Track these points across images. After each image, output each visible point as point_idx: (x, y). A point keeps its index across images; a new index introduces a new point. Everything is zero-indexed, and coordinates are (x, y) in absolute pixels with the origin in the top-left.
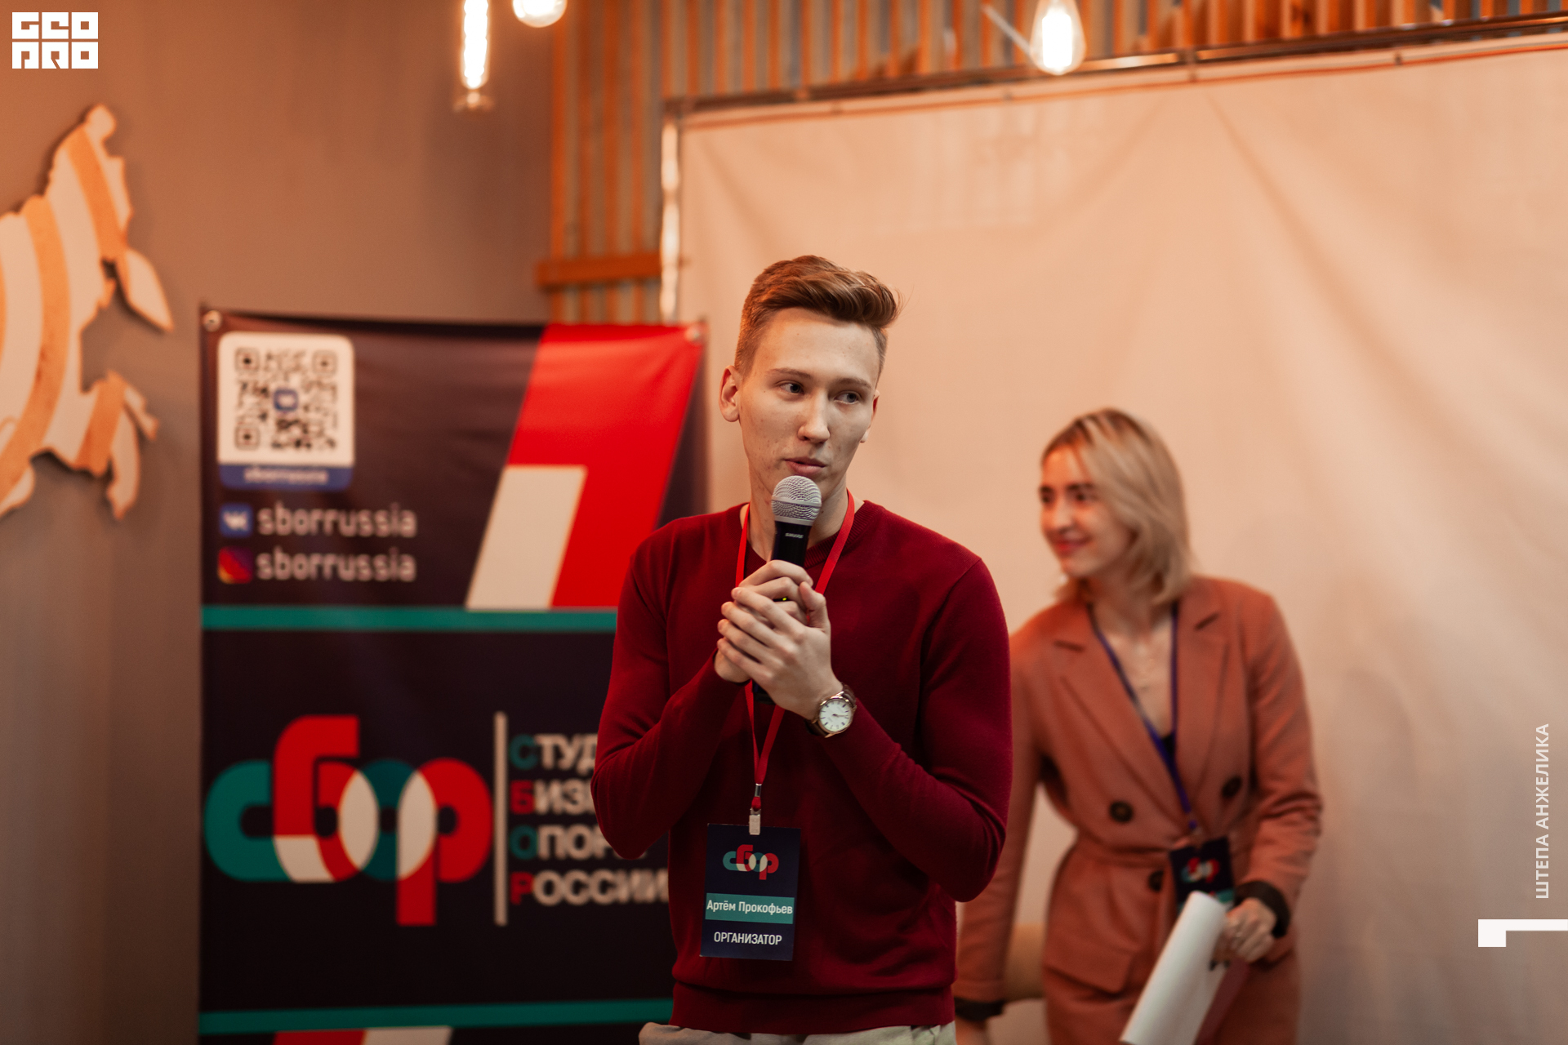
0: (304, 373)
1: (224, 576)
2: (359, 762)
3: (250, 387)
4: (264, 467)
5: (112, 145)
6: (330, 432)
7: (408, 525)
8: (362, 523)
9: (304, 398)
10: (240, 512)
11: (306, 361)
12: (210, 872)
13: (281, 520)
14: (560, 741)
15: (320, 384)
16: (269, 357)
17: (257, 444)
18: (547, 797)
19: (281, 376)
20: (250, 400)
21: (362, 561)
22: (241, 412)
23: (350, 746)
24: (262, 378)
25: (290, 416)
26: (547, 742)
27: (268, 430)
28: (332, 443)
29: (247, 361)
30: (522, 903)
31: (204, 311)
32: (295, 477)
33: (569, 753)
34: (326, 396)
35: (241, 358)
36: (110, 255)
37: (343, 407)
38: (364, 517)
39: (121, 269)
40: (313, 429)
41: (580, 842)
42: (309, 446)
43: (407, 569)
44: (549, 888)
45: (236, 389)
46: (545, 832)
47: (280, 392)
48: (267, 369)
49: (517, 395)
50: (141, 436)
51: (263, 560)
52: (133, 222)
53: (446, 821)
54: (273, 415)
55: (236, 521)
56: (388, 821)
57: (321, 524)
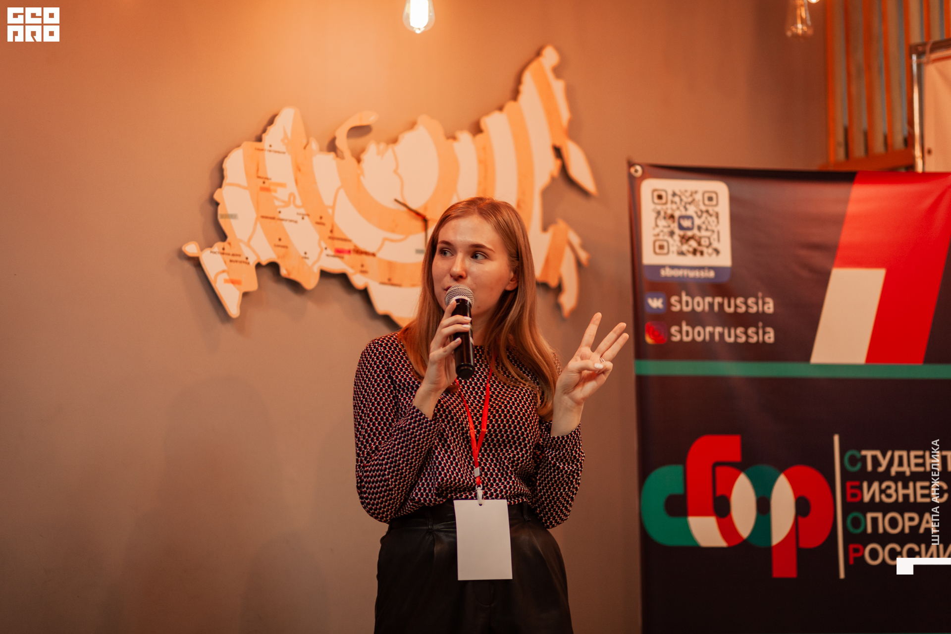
0: (697, 206)
1: (649, 340)
2: (742, 467)
3: (662, 214)
4: (672, 267)
5: (558, 71)
6: (715, 245)
7: (770, 307)
8: (738, 305)
9: (698, 222)
10: (658, 298)
11: (698, 197)
12: (645, 538)
13: (683, 303)
14: (878, 453)
15: (707, 212)
16: (674, 194)
17: (668, 253)
18: (870, 492)
19: (682, 209)
20: (662, 223)
21: (740, 330)
22: (657, 231)
23: (736, 456)
24: (670, 208)
25: (689, 233)
26: (869, 454)
27: (675, 243)
28: (717, 252)
29: (660, 197)
30: (856, 565)
31: (631, 164)
32: (692, 274)
33: (884, 463)
34: (713, 219)
35: (656, 194)
36: (558, 144)
37: (724, 226)
38: (740, 301)
39: (564, 152)
40: (705, 242)
41: (893, 523)
42: (702, 253)
43: (770, 337)
44: (874, 554)
45: (654, 215)
46: (869, 516)
47: (682, 217)
48: (672, 202)
49: (839, 221)
50: (579, 264)
51: (674, 329)
52: (571, 122)
53: (802, 507)
54: (678, 232)
55: (656, 303)
56: (764, 506)
57: (711, 305)
